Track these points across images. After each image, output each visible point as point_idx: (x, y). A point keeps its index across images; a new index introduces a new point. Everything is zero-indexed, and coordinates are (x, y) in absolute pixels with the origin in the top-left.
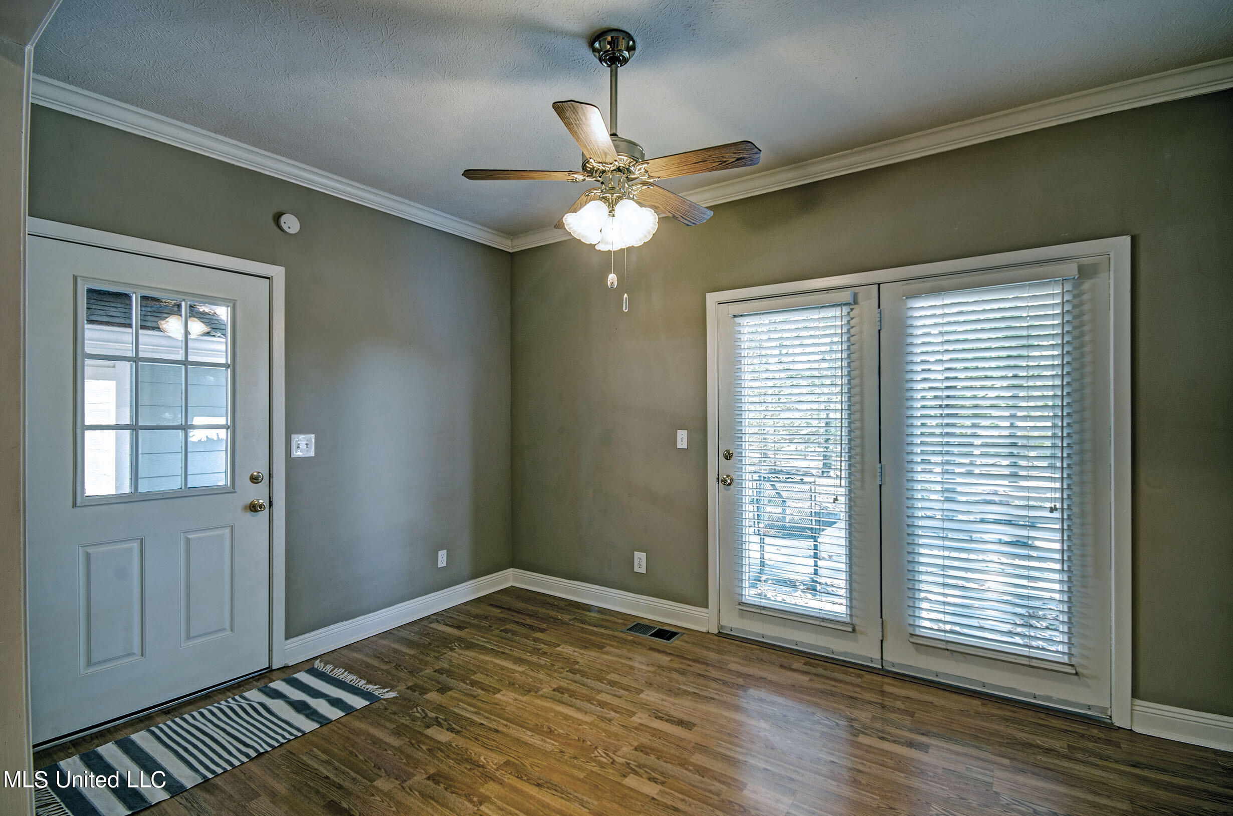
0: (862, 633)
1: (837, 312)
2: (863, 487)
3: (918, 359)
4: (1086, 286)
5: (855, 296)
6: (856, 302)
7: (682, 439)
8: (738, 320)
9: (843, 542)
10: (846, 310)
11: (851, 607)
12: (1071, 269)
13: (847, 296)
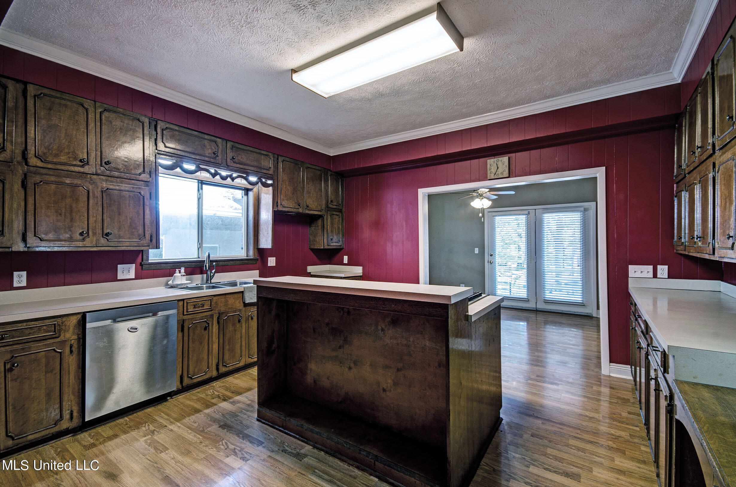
0: (531, 301)
1: (524, 216)
2: (531, 263)
3: (545, 232)
4: (586, 213)
5: (529, 212)
6: (529, 214)
7: (477, 251)
8: (494, 217)
9: (525, 279)
10: (526, 216)
11: (528, 294)
12: (582, 209)
13: (526, 212)
